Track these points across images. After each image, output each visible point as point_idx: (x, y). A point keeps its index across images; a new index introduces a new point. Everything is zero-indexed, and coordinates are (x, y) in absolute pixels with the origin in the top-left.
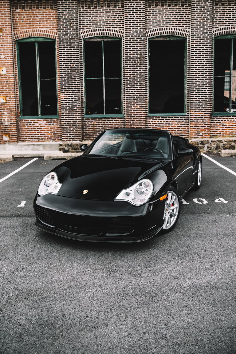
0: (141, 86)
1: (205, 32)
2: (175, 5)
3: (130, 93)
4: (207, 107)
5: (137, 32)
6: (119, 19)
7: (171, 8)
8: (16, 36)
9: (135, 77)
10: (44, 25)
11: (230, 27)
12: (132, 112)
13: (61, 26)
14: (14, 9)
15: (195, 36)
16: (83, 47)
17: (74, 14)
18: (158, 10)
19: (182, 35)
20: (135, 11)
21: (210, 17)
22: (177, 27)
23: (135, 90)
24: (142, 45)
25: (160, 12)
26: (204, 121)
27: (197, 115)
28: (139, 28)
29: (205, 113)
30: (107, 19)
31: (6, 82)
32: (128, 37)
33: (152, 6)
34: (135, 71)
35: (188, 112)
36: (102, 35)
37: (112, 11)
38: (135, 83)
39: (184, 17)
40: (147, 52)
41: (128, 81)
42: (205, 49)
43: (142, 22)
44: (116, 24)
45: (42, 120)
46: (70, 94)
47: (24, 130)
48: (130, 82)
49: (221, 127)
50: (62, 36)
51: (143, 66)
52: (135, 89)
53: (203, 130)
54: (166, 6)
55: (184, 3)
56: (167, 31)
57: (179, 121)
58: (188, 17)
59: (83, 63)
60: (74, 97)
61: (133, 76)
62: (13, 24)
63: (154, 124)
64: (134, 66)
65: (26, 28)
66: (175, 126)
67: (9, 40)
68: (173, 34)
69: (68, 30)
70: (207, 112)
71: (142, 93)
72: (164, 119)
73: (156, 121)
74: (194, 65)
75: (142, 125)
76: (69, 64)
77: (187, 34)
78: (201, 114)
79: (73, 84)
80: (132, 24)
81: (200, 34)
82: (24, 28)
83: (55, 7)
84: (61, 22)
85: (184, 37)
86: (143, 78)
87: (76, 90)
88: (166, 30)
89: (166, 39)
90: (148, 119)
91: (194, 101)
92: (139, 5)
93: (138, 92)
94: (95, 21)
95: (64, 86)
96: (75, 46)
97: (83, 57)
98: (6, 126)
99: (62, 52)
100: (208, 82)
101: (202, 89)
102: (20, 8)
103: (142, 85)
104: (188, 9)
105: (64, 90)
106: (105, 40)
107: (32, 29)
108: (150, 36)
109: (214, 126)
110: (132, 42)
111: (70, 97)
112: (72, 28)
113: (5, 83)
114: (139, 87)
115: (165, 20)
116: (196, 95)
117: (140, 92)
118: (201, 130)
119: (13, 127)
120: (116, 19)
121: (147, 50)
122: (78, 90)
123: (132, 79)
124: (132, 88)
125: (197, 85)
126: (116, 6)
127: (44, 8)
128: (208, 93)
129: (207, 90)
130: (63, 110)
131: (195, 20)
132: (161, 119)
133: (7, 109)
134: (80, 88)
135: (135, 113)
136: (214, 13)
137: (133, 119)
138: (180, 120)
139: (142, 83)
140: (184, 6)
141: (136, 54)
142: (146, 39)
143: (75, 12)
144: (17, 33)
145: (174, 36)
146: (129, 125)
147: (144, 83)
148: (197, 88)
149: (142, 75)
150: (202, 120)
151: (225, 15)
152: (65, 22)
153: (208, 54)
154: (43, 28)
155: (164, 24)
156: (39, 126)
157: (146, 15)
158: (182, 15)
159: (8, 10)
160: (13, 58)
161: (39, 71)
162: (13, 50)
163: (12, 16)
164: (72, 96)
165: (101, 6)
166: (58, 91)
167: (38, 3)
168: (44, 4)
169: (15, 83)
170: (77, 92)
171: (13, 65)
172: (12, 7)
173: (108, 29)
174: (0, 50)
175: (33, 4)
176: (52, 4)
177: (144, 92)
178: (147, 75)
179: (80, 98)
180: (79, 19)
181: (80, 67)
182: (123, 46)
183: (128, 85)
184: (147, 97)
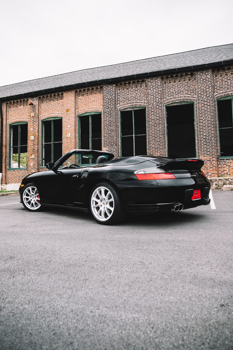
0: (160, 139)
1: (208, 96)
2: (184, 80)
3: (152, 145)
4: (214, 152)
5: (156, 101)
6: (144, 94)
7: (181, 83)
8: (78, 113)
9: (156, 133)
10: (95, 104)
11: (229, 90)
13: (105, 103)
14: (78, 97)
15: (200, 100)
16: (119, 115)
17: (113, 95)
18: (171, 85)
19: (190, 100)
20: (154, 88)
21: (211, 85)
22: (186, 95)
24: (160, 110)
25: (173, 86)
26: (212, 163)
27: (205, 159)
28: (157, 98)
29: (212, 157)
30: (136, 95)
31: (70, 142)
32: (150, 106)
33: (167, 83)
34: (155, 129)
35: (198, 157)
36: (132, 106)
37: (139, 90)
38: (156, 137)
39: (191, 87)
40: (165, 114)
41: (151, 136)
42: (209, 109)
43: (159, 94)
44: (142, 98)
48: (152, 137)
49: (228, 168)
50: (105, 109)
51: (161, 125)
52: (156, 141)
53: (211, 171)
54: (177, 82)
55: (191, 78)
58: (194, 87)
59: (119, 126)
60: (112, 149)
61: (154, 132)
62: (77, 106)
64: (155, 125)
65: (84, 107)
67: (73, 116)
68: (183, 100)
69: (110, 105)
70: (214, 156)
71: (161, 144)
74: (201, 120)
76: (110, 127)
77: (195, 99)
78: (209, 158)
79: (112, 140)
80: (152, 97)
81: (204, 98)
83: (102, 93)
84: (105, 101)
85: (192, 101)
86: (162, 133)
87: (114, 145)
88: (178, 98)
89: (178, 104)
91: (202, 148)
92: (157, 84)
93: (158, 144)
94: (127, 98)
95: (106, 142)
96: (114, 115)
97: (119, 122)
99: (105, 120)
100: (213, 133)
101: (208, 138)
102: (81, 96)
104: (194, 82)
105: (106, 145)
106: (134, 109)
107: (87, 108)
108: (166, 103)
109: (222, 167)
110: (152, 109)
111: (110, 150)
112: (112, 104)
114: (158, 140)
115: (177, 91)
116: (204, 143)
117: (160, 144)
118: (209, 171)
120: (142, 94)
121: (165, 113)
123: (153, 134)
124: (153, 141)
125: (204, 136)
126: (141, 86)
127: (95, 94)
128: (213, 142)
129: (212, 139)
131: (199, 89)
133: (70, 160)
134: (117, 143)
136: (215, 82)
139: (161, 137)
140: (191, 80)
141: (156, 117)
142: (164, 106)
143: (114, 93)
144: (78, 111)
145: (184, 102)
147: (162, 137)
148: (204, 138)
149: (161, 131)
150: (210, 163)
151: (224, 82)
152: (107, 100)
153: (212, 112)
154: (94, 106)
155: (177, 94)
157: (163, 90)
158: (190, 86)
159: (73, 98)
160: (75, 127)
161: (91, 133)
162: (75, 122)
163: (76, 101)
164: (111, 149)
165: (132, 88)
166: (102, 146)
167: (92, 91)
168: (95, 91)
169: (76, 143)
170: (115, 146)
171: (75, 131)
172: (76, 96)
173: (136, 101)
174: (68, 122)
175: (88, 92)
176: (100, 91)
177: (163, 143)
178: (165, 131)
179: (117, 150)
180: (117, 98)
181: (117, 129)
182: (147, 112)
183: (151, 139)
184: (166, 147)
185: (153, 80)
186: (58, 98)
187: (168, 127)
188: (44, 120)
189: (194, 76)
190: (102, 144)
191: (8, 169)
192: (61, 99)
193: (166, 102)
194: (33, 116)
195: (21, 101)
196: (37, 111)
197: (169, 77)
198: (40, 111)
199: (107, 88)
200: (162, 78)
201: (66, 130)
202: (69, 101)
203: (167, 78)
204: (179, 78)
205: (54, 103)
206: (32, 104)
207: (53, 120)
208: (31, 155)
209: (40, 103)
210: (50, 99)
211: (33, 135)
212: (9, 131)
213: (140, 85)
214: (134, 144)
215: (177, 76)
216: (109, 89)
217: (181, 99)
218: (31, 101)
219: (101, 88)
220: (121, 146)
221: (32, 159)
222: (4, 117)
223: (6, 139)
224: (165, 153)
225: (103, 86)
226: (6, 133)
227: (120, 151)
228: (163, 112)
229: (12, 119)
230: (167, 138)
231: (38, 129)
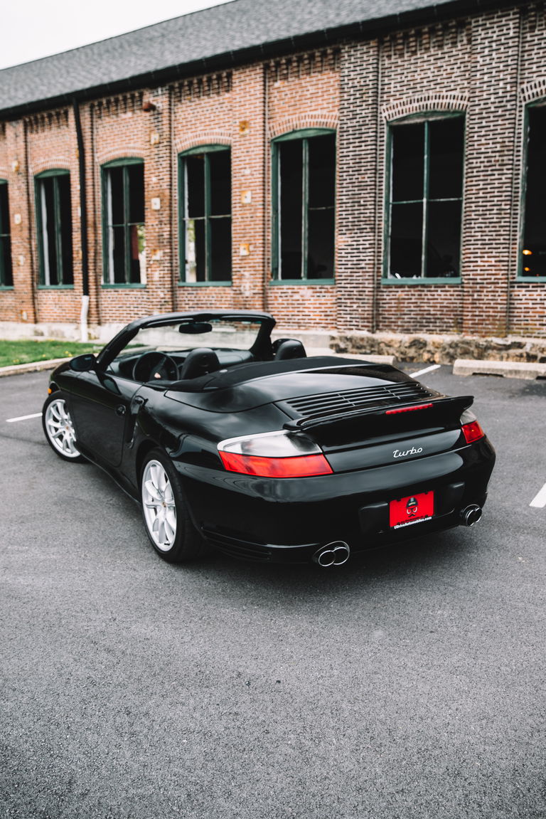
0: (500, 214)
3: (475, 232)
5: (498, 93)
6: (462, 69)
8: (272, 131)
9: (489, 195)
10: (317, 105)
12: (479, 272)
13: (346, 102)
14: (271, 83)
16: (385, 138)
17: (370, 75)
20: (494, 47)
23: (485, 223)
24: (507, 122)
28: (501, 83)
30: (436, 73)
31: (252, 217)
32: (477, 108)
33: (537, 28)
34: (489, 182)
36: (425, 110)
37: (446, 55)
38: (488, 208)
40: (522, 135)
41: (473, 205)
43: (510, 68)
44: (455, 81)
45: (306, 287)
46: (354, 237)
47: (276, 305)
48: (475, 206)
50: (345, 121)
51: (507, 169)
52: (487, 221)
59: (384, 172)
60: (362, 242)
61: (483, 193)
62: (269, 111)
63: (530, 302)
64: (487, 171)
65: (288, 115)
67: (258, 141)
69: (358, 108)
71: (502, 229)
73: (534, 293)
75: (499, 301)
76: (357, 176)
79: (362, 215)
80: (486, 78)
82: (284, 116)
83: (337, 68)
84: (345, 94)
86: (506, 196)
87: (366, 229)
90: (516, 289)
92: (505, 32)
93: (493, 229)
94: (412, 83)
95: (344, 221)
96: (369, 139)
97: (384, 160)
98: (247, 297)
99: (345, 154)
102: (281, 79)
103: (503, 212)
105: (344, 228)
106: (431, 119)
107: (297, 116)
108: (529, 98)
110: (484, 118)
111: (355, 243)
112: (364, 104)
113: (249, 219)
114: (495, 216)
117: (498, 229)
119: (258, 301)
121: (521, 131)
122: (371, 228)
123: (481, 200)
124: (480, 220)
126: (456, 43)
127: (319, 72)
130: (341, 268)
132: (545, 288)
133: (250, 267)
134: (377, 223)
135: (483, 275)
137: (478, 289)
139: (503, 207)
141: (493, 143)
142: (520, 106)
143: (371, 70)
144: (273, 126)
146: (470, 301)
147: (508, 207)
149: (504, 189)
152: (352, 93)
154: (315, 110)
156: (301, 298)
157: (522, 52)
159: (259, 87)
160: (264, 174)
161: (307, 194)
162: (264, 158)
163: (267, 97)
164: (359, 241)
165: (425, 49)
166: (336, 230)
167: (309, 63)
168: (319, 64)
169: (266, 219)
170: (369, 232)
171: (264, 185)
172: (267, 80)
173: (438, 94)
174: (245, 160)
175: (301, 68)
176: (332, 62)
177: (508, 229)
178: (518, 188)
179: (374, 244)
180: (380, 83)
181: (378, 180)
182: (467, 129)
183: (473, 214)
184: (516, 239)
185: (493, 18)
186: (218, 88)
187: (529, 177)
188: (185, 154)
190: (336, 226)
191: (104, 287)
192: (227, 91)
194: (157, 141)
195: (125, 99)
196: (166, 128)
198: (173, 126)
199: (352, 53)
200: (523, 13)
201: (241, 184)
202: (248, 98)
203: (539, 8)
205: (209, 102)
206: (151, 108)
207: (209, 154)
208: (155, 250)
209: (173, 104)
210: (199, 92)
211: (158, 197)
212: (100, 183)
213: (452, 38)
214: (424, 227)
216: (358, 56)
218: (151, 100)
219: (337, 53)
220: (388, 231)
221: (158, 261)
222: (88, 145)
223: (94, 205)
224: (513, 259)
225: (341, 46)
226: (94, 188)
227: (386, 246)
228: (517, 127)
229: (106, 150)
230: (524, 211)
231: (171, 178)
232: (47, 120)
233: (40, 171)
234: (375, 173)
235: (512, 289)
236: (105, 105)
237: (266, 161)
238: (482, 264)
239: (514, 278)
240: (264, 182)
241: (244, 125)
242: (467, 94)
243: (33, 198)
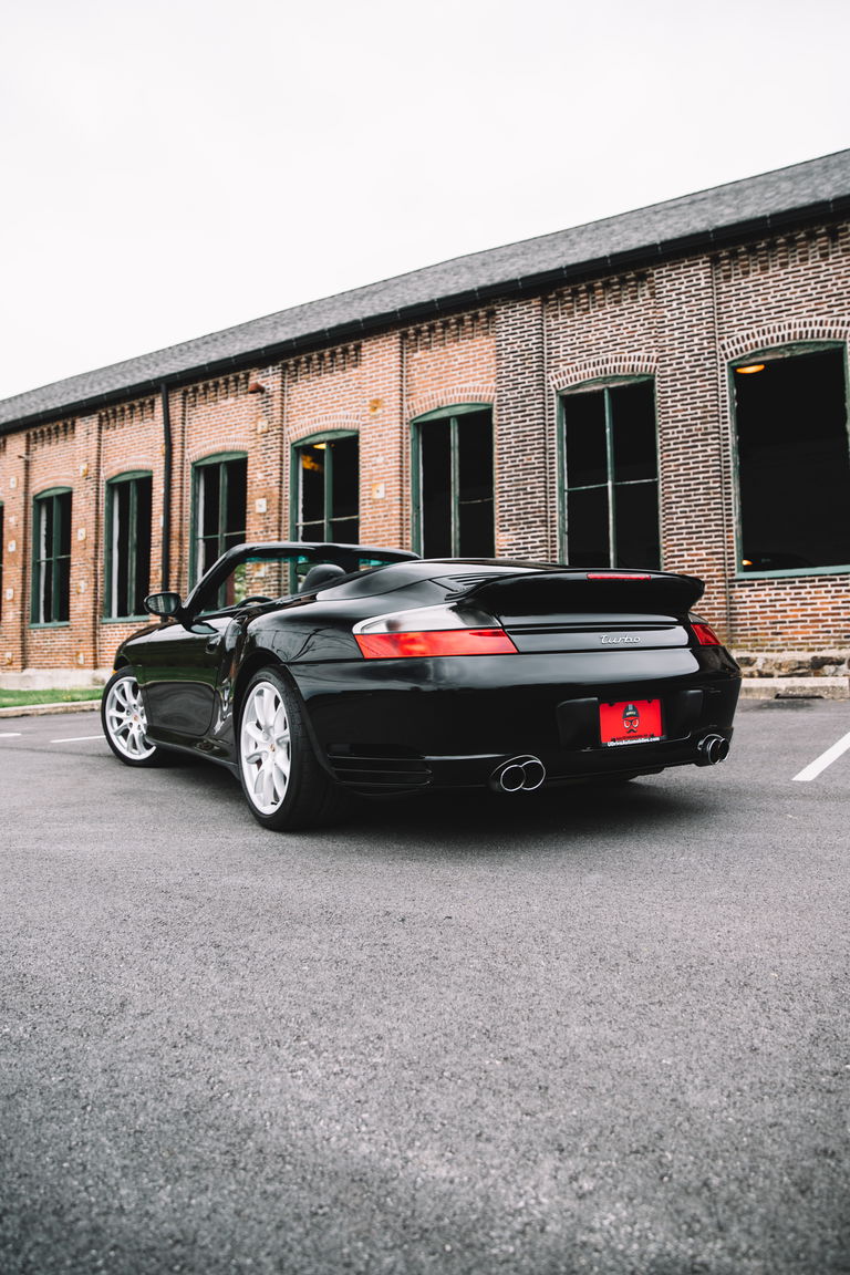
0: (709, 494)
2: (801, 260)
3: (678, 518)
5: (693, 350)
6: (647, 326)
7: (790, 270)
8: (411, 410)
9: (691, 472)
10: (468, 376)
13: (504, 371)
14: (410, 354)
16: (555, 411)
17: (533, 337)
18: (750, 285)
19: (829, 336)
20: (684, 300)
22: (811, 316)
23: (691, 506)
24: (708, 383)
25: (757, 288)
28: (696, 339)
30: (615, 333)
31: (385, 516)
32: (668, 369)
33: (733, 278)
34: (690, 455)
36: (603, 375)
37: (626, 312)
38: (692, 487)
39: (833, 285)
40: (727, 398)
41: (672, 485)
43: (704, 322)
44: (639, 340)
46: (520, 534)
48: (676, 486)
50: (504, 393)
51: (713, 439)
52: (692, 503)
54: (776, 269)
55: (830, 250)
56: (783, 332)
57: (836, 591)
58: (843, 283)
59: (555, 451)
60: (530, 540)
61: (685, 469)
62: (407, 386)
63: (757, 604)
64: (688, 442)
65: (432, 390)
66: (826, 606)
67: (393, 422)
68: (801, 338)
69: (519, 377)
71: (712, 513)
72: (788, 586)
73: (762, 593)
75: (716, 606)
76: (521, 458)
79: (529, 506)
80: (677, 334)
82: (427, 391)
83: (492, 332)
84: (503, 362)
85: (837, 339)
86: (713, 471)
87: (535, 522)
88: (780, 330)
89: (781, 356)
90: (737, 589)
92: (695, 282)
93: (702, 513)
94: (585, 345)
95: (507, 514)
96: (535, 412)
97: (556, 437)
99: (505, 431)
102: (422, 349)
103: (711, 491)
104: (844, 264)
105: (506, 523)
106: (611, 386)
108: (732, 355)
110: (678, 380)
111: (521, 541)
112: (527, 371)
113: (383, 518)
114: (702, 497)
115: (774, 305)
117: (707, 512)
121: (727, 393)
122: (542, 521)
123: (682, 478)
124: (683, 503)
126: (636, 297)
127: (469, 338)
132: (775, 586)
134: (549, 514)
135: (693, 572)
138: (838, 588)
139: (711, 485)
140: (831, 257)
141: (692, 409)
142: (723, 365)
143: (535, 332)
144: (413, 404)
145: (804, 344)
147: (717, 485)
149: (711, 463)
152: (511, 359)
154: (466, 382)
155: (773, 315)
157: (718, 304)
158: (826, 281)
159: (395, 359)
160: (401, 462)
161: (457, 483)
162: (401, 442)
163: (404, 370)
164: (527, 538)
165: (600, 306)
166: (496, 527)
167: (457, 329)
168: (470, 329)
169: (404, 518)
170: (539, 527)
171: (401, 476)
172: (405, 351)
173: (618, 356)
174: (377, 446)
175: (447, 335)
176: (486, 325)
177: (720, 511)
178: (728, 461)
179: (547, 541)
180: (546, 347)
181: (548, 461)
182: (658, 394)
183: (673, 495)
184: (731, 525)
185: (679, 268)
186: (344, 363)
187: (742, 449)
188: (300, 444)
189: (842, 238)
190: (496, 521)
192: (355, 366)
193: (732, 349)
194: (265, 430)
195: (227, 382)
196: (277, 413)
197: (743, 253)
198: (285, 411)
199: (510, 314)
200: (715, 261)
201: (372, 475)
202: (381, 372)
203: (734, 256)
204: (781, 252)
205: (332, 381)
206: (259, 390)
207: (331, 442)
208: (258, 565)
209: (286, 385)
210: (320, 369)
211: (265, 497)
212: (190, 485)
213: (631, 292)
215: (772, 246)
216: (518, 317)
217: (789, 334)
218: (259, 381)
219: (491, 314)
220: (564, 526)
221: (262, 578)
222: (177, 439)
223: (181, 512)
224: (730, 550)
225: (496, 308)
226: (182, 491)
227: (561, 544)
228: (720, 389)
229: (199, 444)
230: (738, 490)
231: (281, 474)
232: (127, 412)
233: (115, 474)
234: (545, 453)
235: (731, 589)
236: (202, 392)
237: (404, 446)
238: (690, 558)
239: (733, 575)
240: (401, 471)
241: (376, 404)
242: (655, 354)
243: (103, 508)
